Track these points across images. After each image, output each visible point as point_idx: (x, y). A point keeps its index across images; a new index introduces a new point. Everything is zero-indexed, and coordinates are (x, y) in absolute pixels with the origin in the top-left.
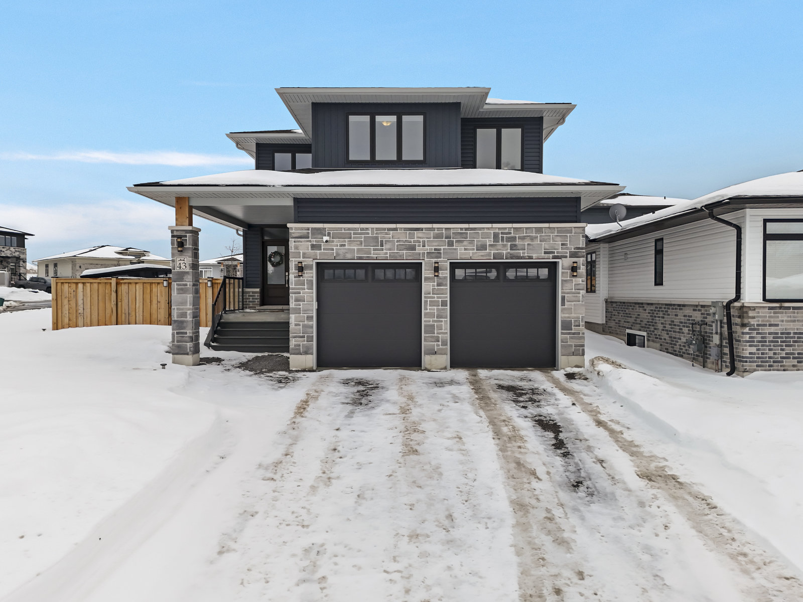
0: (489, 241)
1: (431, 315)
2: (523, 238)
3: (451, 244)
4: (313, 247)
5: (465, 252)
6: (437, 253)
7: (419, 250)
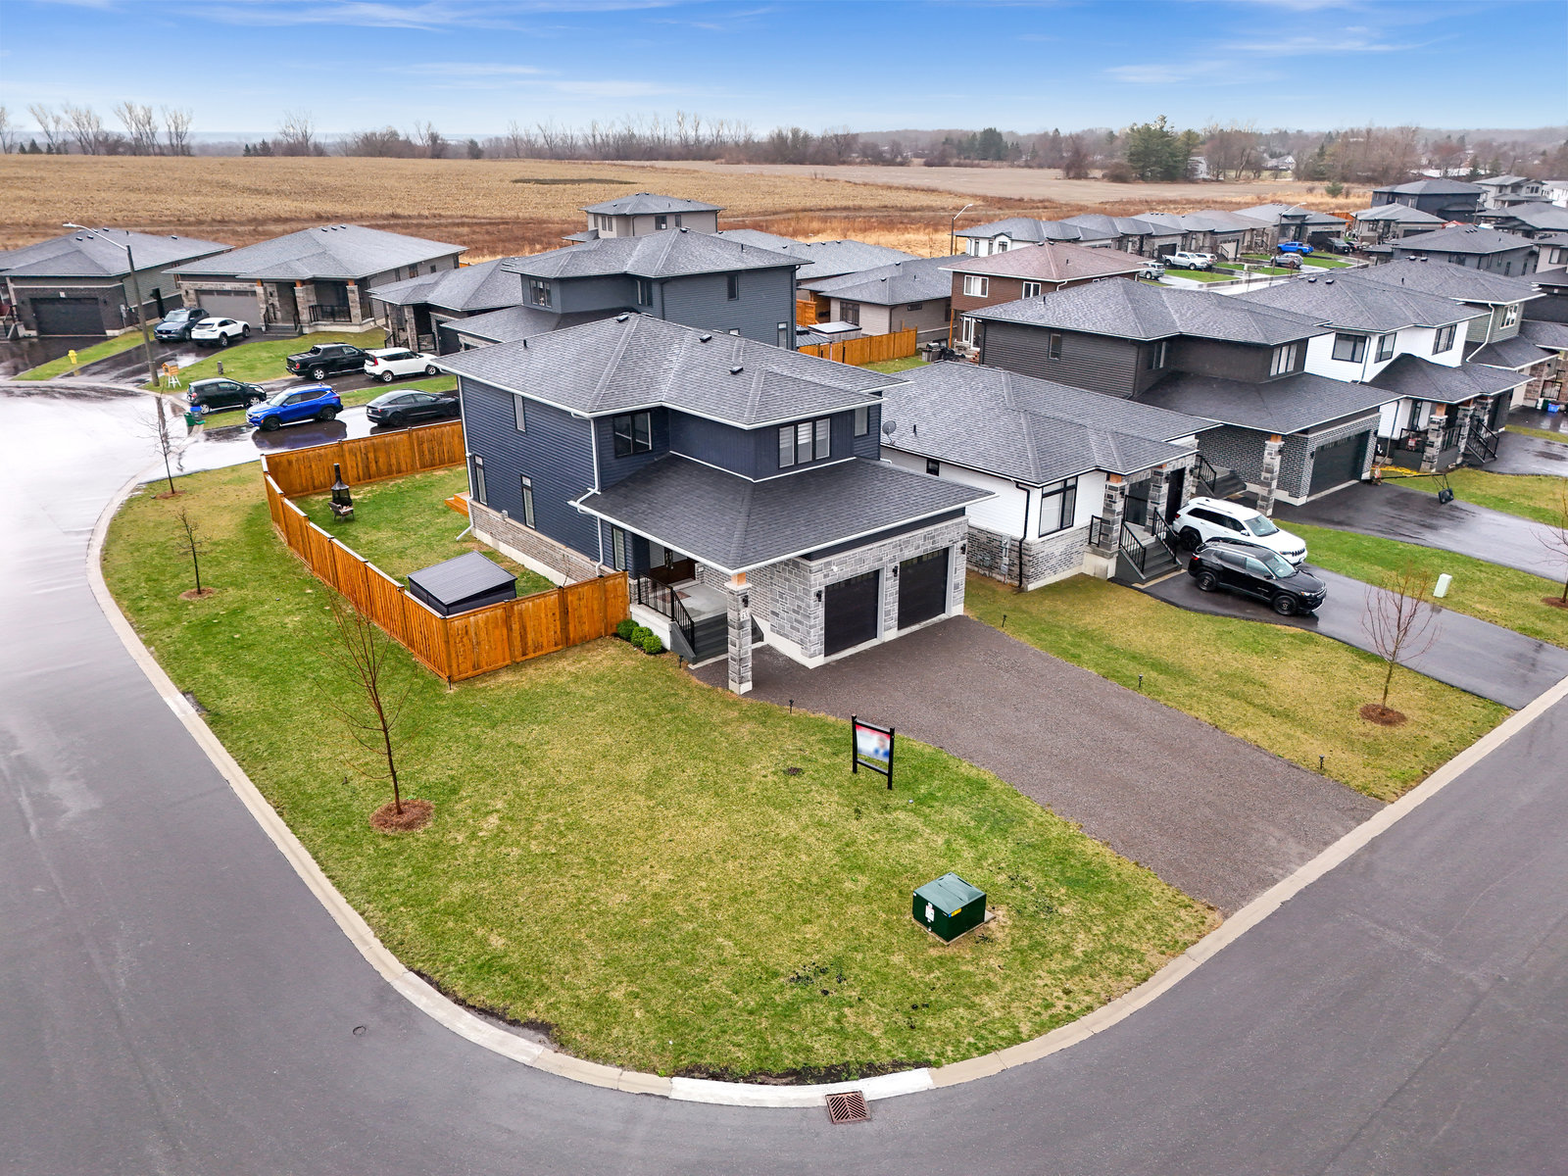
0: (921, 542)
1: (889, 603)
2: (938, 535)
3: (901, 550)
4: (826, 576)
5: (910, 553)
6: (893, 560)
7: (885, 559)
